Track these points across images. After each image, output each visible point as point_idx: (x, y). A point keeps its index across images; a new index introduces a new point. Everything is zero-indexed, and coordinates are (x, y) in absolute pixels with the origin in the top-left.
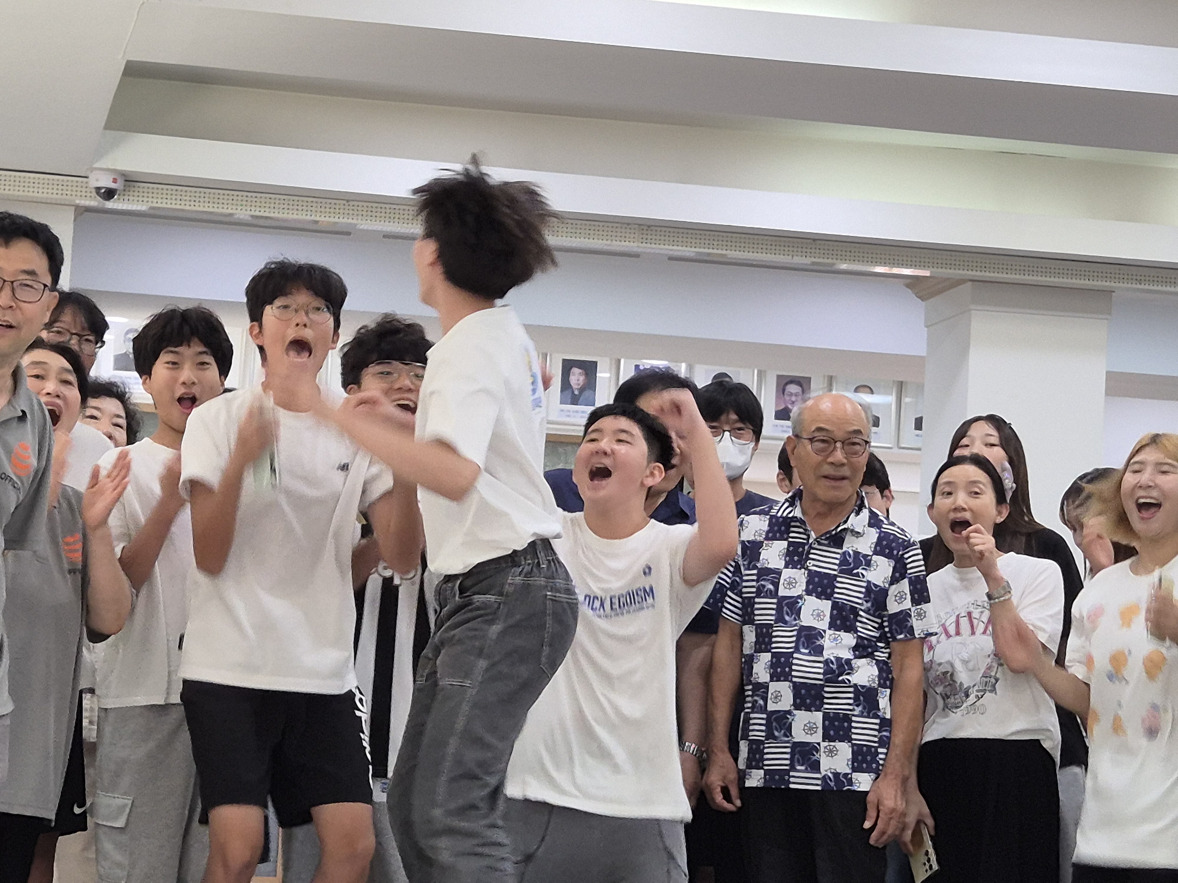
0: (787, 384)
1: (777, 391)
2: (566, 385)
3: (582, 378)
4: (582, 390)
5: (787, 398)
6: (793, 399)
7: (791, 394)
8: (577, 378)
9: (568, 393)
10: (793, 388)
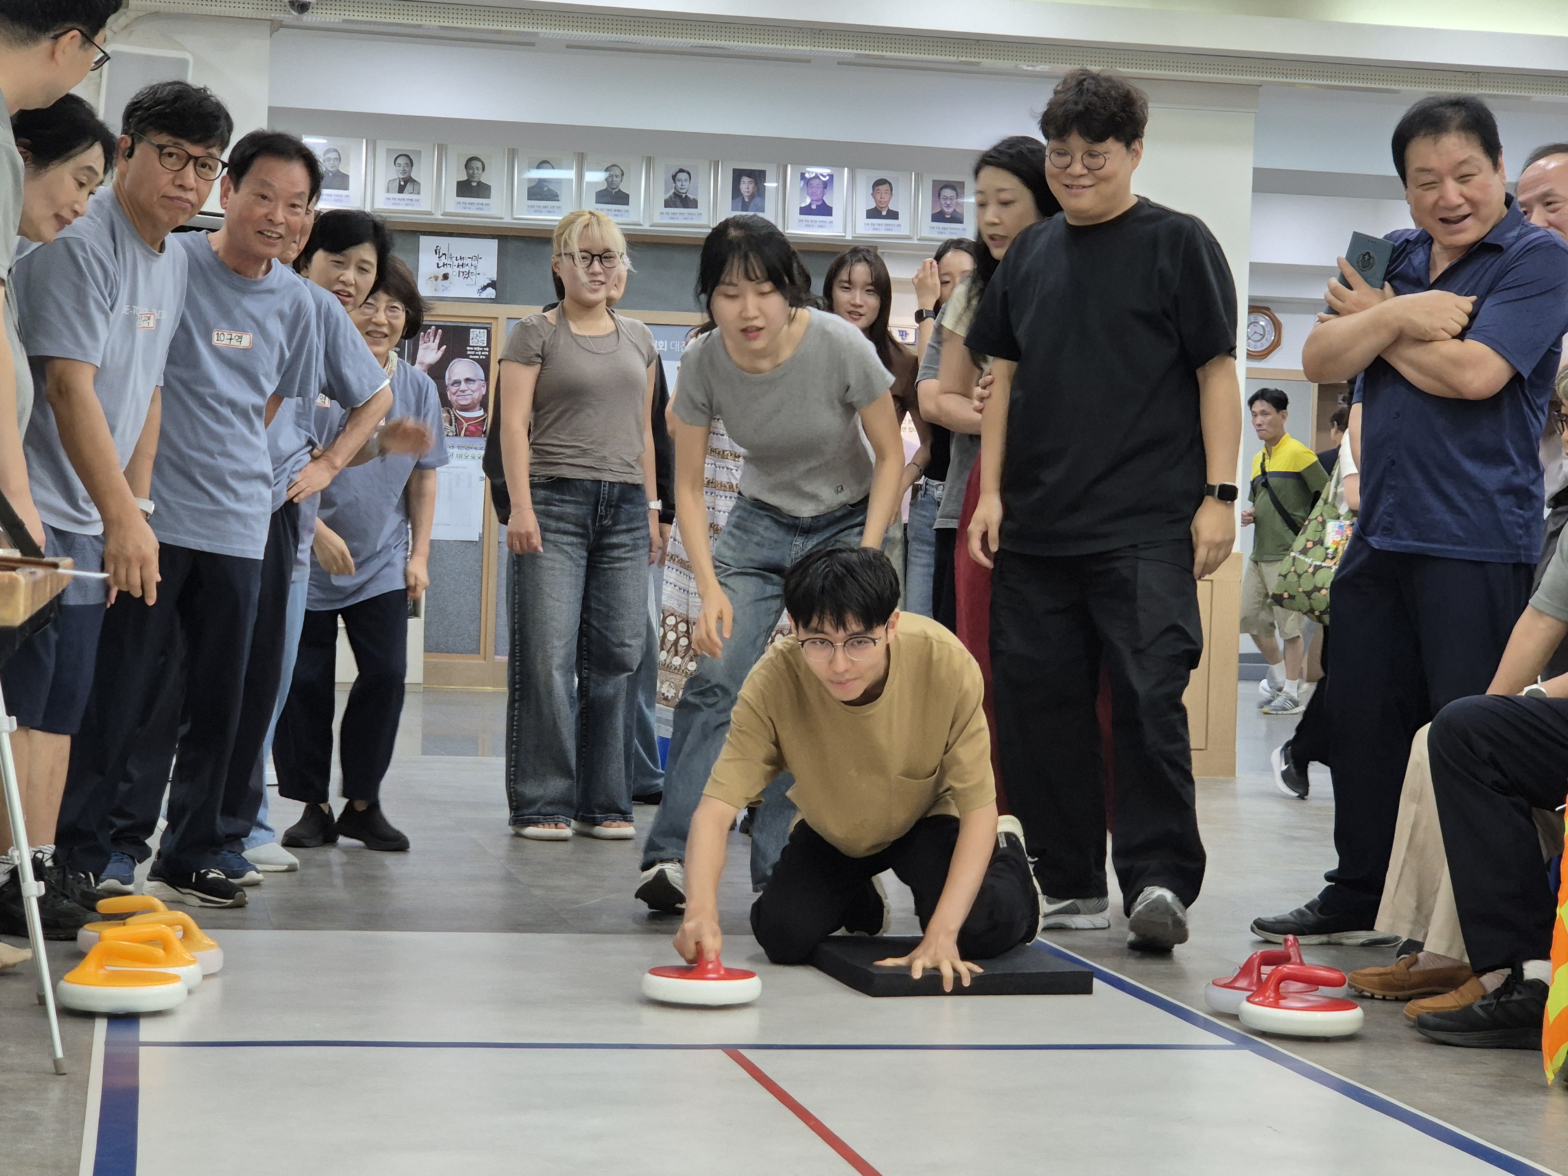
0: (942, 188)
1: (933, 195)
2: (736, 192)
3: (751, 186)
4: (752, 197)
5: (943, 202)
6: (949, 202)
7: (946, 198)
8: (746, 185)
9: (739, 200)
10: (948, 192)
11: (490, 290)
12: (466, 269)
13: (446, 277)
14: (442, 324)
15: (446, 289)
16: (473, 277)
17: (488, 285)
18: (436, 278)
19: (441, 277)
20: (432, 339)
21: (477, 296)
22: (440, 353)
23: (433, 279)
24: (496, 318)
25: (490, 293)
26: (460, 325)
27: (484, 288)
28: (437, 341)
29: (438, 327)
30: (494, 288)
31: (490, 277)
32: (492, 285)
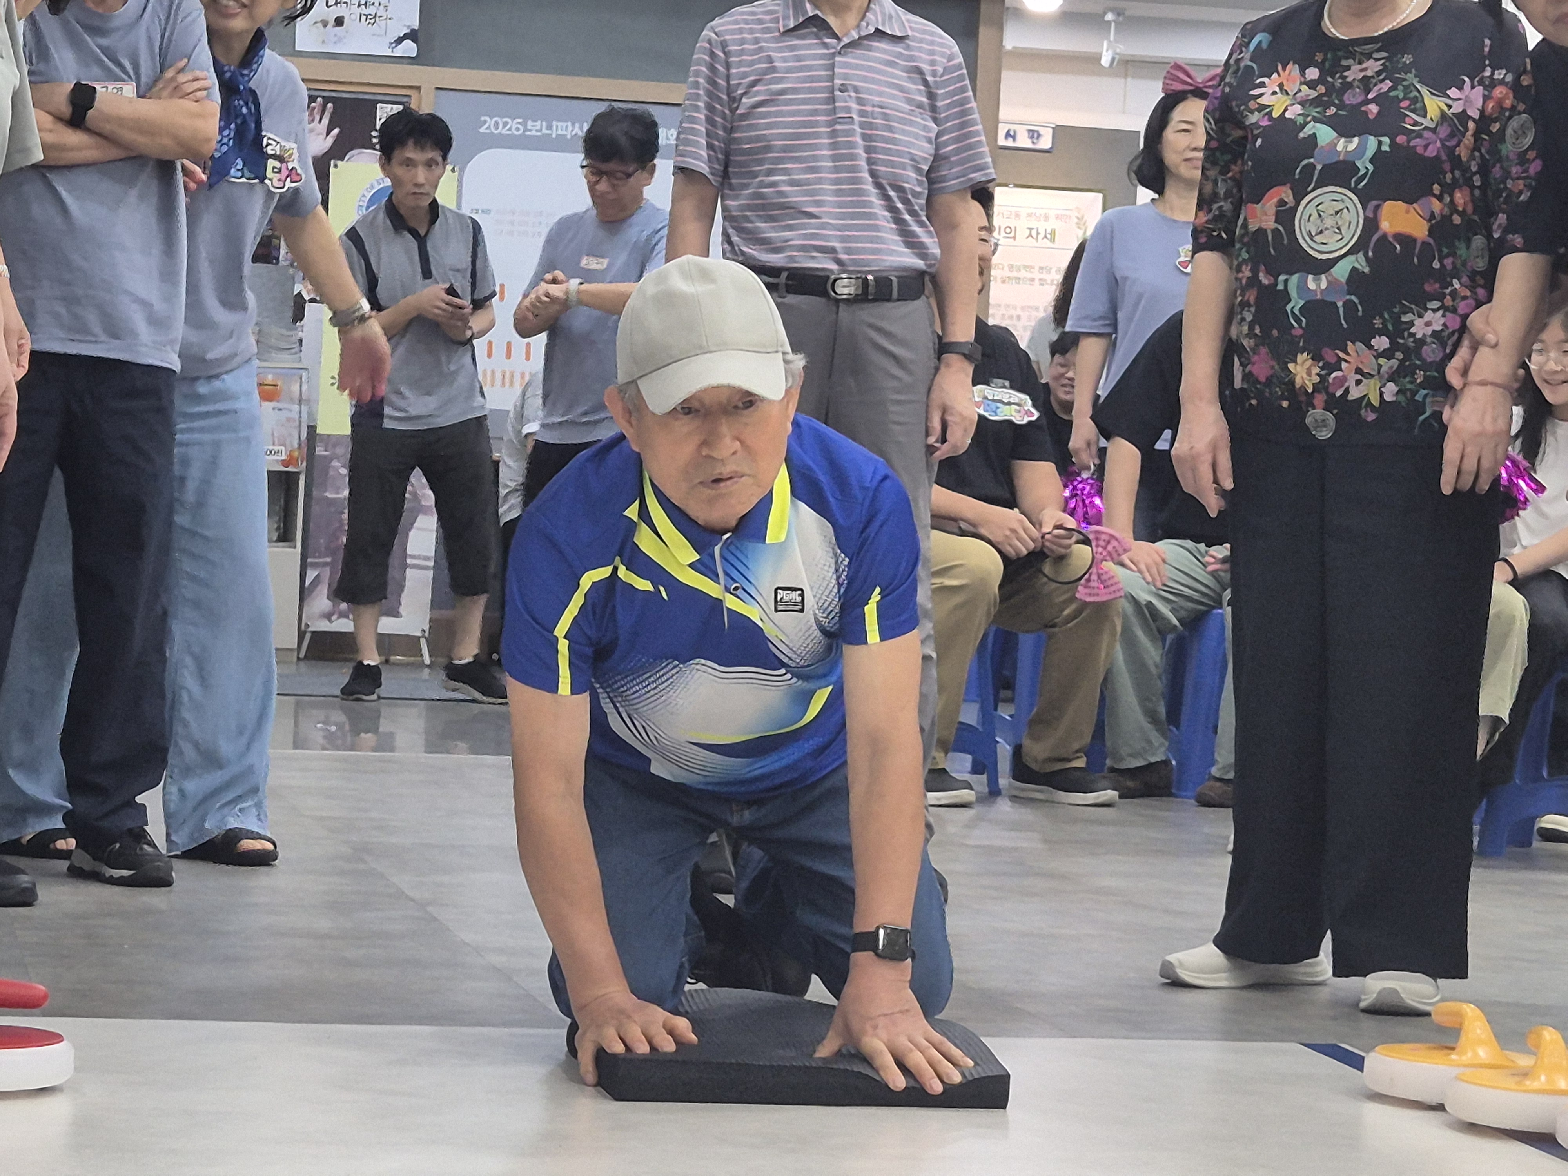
11: (408, 43)
12: (371, 10)
13: (339, 22)
14: (334, 94)
15: (339, 40)
16: (381, 23)
17: (406, 37)
18: (325, 24)
19: (332, 22)
20: (318, 118)
21: (389, 53)
22: (330, 140)
23: (320, 25)
24: (418, 88)
25: (409, 48)
26: (361, 96)
27: (399, 41)
28: (326, 121)
29: (326, 100)
30: (413, 41)
31: (408, 24)
32: (412, 35)
